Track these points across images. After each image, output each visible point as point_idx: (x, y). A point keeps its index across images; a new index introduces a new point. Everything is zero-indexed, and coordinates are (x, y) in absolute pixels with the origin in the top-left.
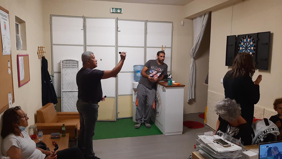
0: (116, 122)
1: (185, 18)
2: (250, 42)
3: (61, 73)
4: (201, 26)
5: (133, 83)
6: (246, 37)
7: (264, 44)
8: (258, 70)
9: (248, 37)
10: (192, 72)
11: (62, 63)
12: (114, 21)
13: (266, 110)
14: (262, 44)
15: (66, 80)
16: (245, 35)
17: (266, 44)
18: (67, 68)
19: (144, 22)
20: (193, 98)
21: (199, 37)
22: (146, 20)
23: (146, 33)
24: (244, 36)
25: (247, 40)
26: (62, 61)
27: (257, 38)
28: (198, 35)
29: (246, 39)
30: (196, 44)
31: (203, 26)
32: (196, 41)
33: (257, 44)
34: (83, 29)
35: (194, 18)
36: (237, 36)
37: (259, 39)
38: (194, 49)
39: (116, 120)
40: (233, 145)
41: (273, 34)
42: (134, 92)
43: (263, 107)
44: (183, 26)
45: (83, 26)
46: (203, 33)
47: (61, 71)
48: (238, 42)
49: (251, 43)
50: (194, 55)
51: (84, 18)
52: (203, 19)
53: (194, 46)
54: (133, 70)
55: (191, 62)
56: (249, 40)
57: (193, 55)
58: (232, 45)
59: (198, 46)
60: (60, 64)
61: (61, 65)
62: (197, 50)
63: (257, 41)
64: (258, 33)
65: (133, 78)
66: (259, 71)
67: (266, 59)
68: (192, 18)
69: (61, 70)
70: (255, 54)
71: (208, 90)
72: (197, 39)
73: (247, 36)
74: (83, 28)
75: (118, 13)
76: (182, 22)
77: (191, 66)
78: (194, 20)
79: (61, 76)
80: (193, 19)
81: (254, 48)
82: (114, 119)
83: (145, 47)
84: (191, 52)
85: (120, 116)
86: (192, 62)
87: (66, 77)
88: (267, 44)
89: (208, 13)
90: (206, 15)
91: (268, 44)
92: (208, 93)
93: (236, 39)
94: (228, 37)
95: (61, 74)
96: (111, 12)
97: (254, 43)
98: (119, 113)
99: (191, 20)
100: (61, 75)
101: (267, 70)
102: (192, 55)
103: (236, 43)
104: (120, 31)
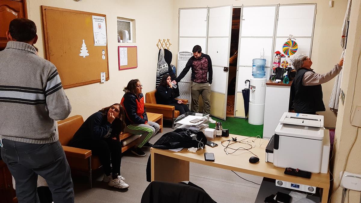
5: (251, 80)
18: (183, 60)
19: (276, 7)
22: (278, 4)
44: (332, 7)
51: (209, 9)
74: (207, 19)
76: (330, 3)
82: (223, 117)
83: (275, 37)
98: (237, 111)
104: (244, 20)
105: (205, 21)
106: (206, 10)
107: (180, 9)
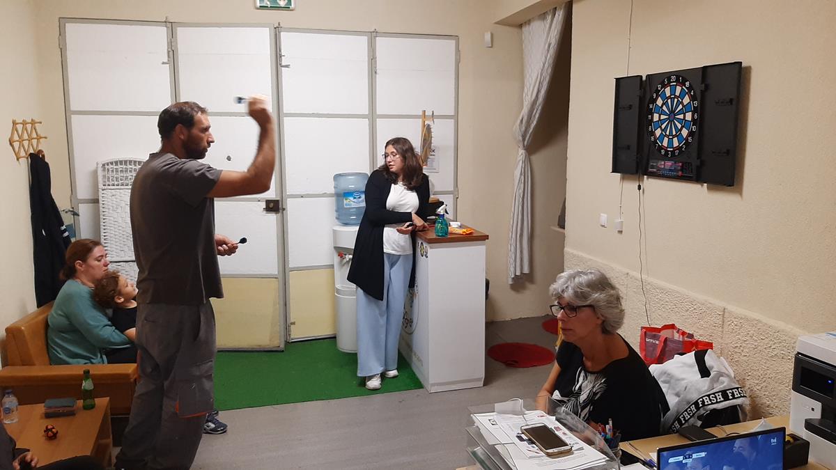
0: (283, 351)
1: (496, 23)
2: (682, 96)
3: (101, 202)
4: (544, 47)
5: (335, 232)
6: (669, 82)
7: (722, 102)
8: (705, 185)
9: (677, 81)
10: (521, 191)
11: (104, 170)
12: (265, 34)
13: (730, 313)
14: (717, 103)
15: (116, 223)
16: (668, 75)
17: (727, 103)
18: (117, 187)
19: (366, 38)
20: (526, 270)
21: (538, 82)
22: (373, 30)
23: (373, 72)
24: (664, 79)
25: (673, 92)
26: (104, 165)
27: (702, 84)
28: (536, 75)
29: (670, 86)
30: (529, 106)
31: (549, 46)
32: (530, 93)
33: (702, 103)
34: (166, 61)
35: (525, 23)
36: (644, 78)
37: (707, 87)
38: (524, 122)
39: (282, 346)
40: (581, 449)
41: (748, 69)
42: (337, 259)
43: (722, 304)
44: (491, 47)
45: (168, 52)
46: (550, 70)
47: (101, 199)
48: (648, 97)
49: (686, 100)
50: (527, 139)
51: (171, 26)
52: (548, 26)
53: (525, 111)
54: (332, 191)
55: (518, 159)
56: (679, 89)
57: (524, 140)
58: (630, 107)
59: (535, 112)
60: (95, 173)
61: (100, 179)
62: (535, 122)
63: (703, 93)
64: (705, 68)
65: (335, 214)
66: (708, 188)
67: (728, 152)
68: (519, 23)
69: (100, 195)
70: (696, 136)
71: (564, 247)
72: (533, 90)
73: (673, 78)
74: (169, 57)
75: (279, 8)
76: (488, 37)
77: (518, 172)
78: (524, 29)
79: (101, 213)
80: (521, 26)
81: (693, 116)
82: (278, 342)
83: (372, 116)
84: (517, 129)
85: (297, 334)
86: (521, 162)
87: (115, 215)
88: (731, 101)
89: (563, 6)
90: (557, 15)
91: (734, 103)
92: (566, 257)
93: (640, 89)
94: (618, 80)
95: (101, 205)
96: (258, 4)
97: (693, 98)
98: (294, 323)
99: (515, 30)
100: (101, 209)
101: (733, 185)
102: (521, 138)
103: (642, 99)
104: (287, 66)
105: (163, 63)
106: (162, 31)
107: (62, 21)
